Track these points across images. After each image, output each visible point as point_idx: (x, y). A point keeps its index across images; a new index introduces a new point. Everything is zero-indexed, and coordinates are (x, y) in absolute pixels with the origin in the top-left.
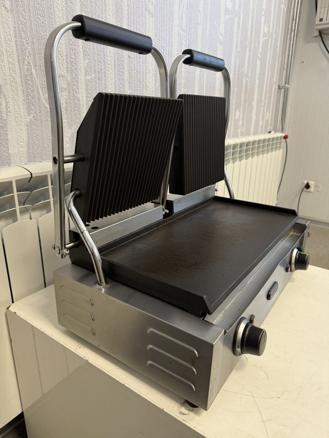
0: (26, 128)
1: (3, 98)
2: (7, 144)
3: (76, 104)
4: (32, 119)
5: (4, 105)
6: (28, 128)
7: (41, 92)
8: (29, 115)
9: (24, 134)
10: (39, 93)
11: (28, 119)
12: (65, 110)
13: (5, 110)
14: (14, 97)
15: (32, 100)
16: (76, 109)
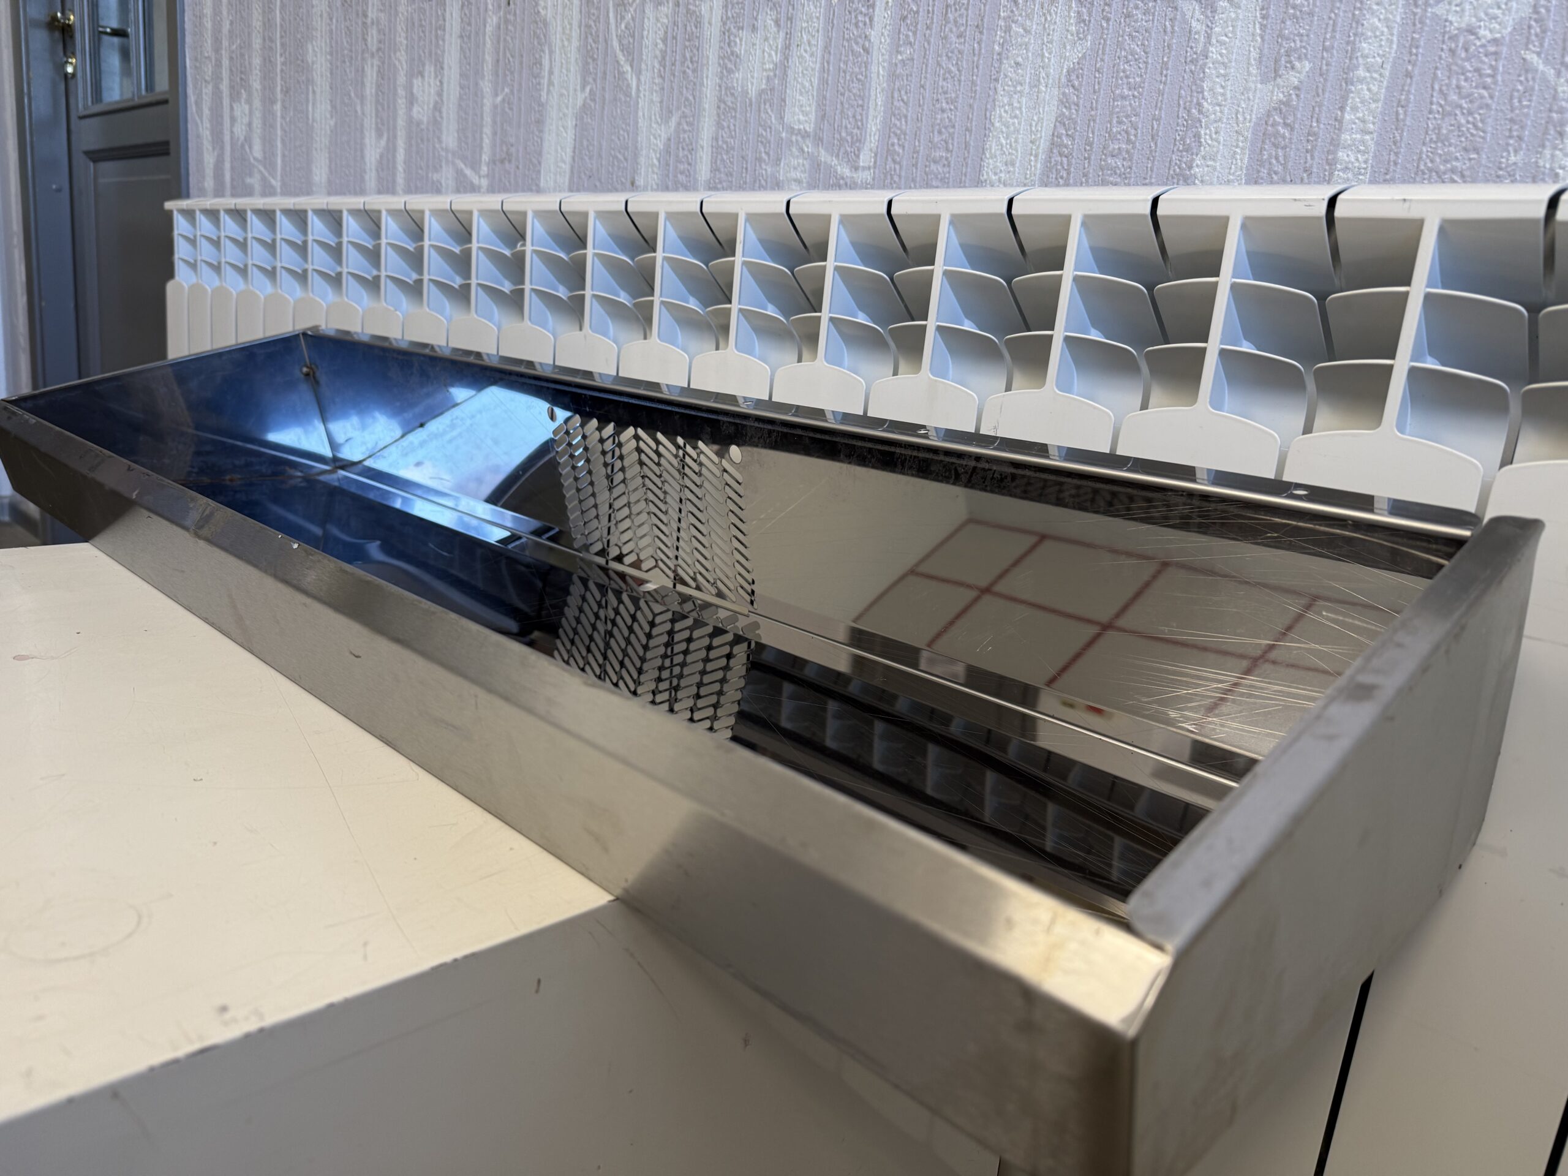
0: (574, 123)
1: (547, 52)
2: (540, 163)
3: (689, 40)
4: (586, 98)
5: (547, 68)
6: (576, 125)
7: (612, 20)
8: (583, 88)
9: (569, 136)
10: (608, 24)
11: (580, 102)
12: (660, 63)
13: (545, 81)
14: (563, 46)
15: (593, 45)
16: (688, 55)
